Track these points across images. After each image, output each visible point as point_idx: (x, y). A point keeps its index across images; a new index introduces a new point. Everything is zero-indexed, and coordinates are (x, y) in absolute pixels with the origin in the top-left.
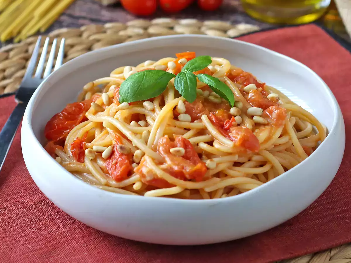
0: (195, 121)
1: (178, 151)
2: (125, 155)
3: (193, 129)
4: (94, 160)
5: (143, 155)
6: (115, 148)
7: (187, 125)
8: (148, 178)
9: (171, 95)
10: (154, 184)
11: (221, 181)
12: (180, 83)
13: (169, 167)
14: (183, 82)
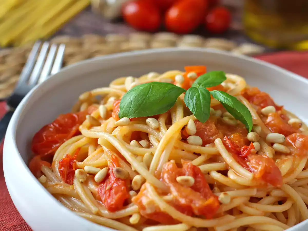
0: (207, 145)
1: (187, 181)
2: (122, 180)
3: (204, 154)
4: (84, 183)
5: (144, 181)
6: (111, 171)
8: (149, 211)
9: (180, 112)
10: (155, 218)
11: (235, 219)
12: (192, 99)
13: (175, 200)
14: (195, 98)
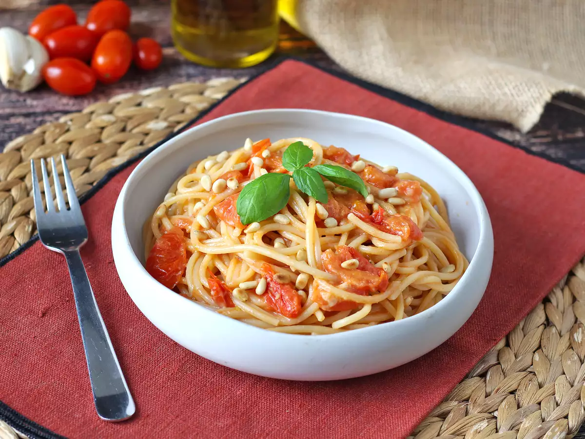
0: (342, 223)
1: (353, 264)
2: (287, 284)
3: (344, 232)
4: (248, 301)
5: (311, 278)
6: (269, 280)
7: (337, 230)
8: (331, 304)
9: (301, 200)
12: (306, 183)
13: (350, 285)
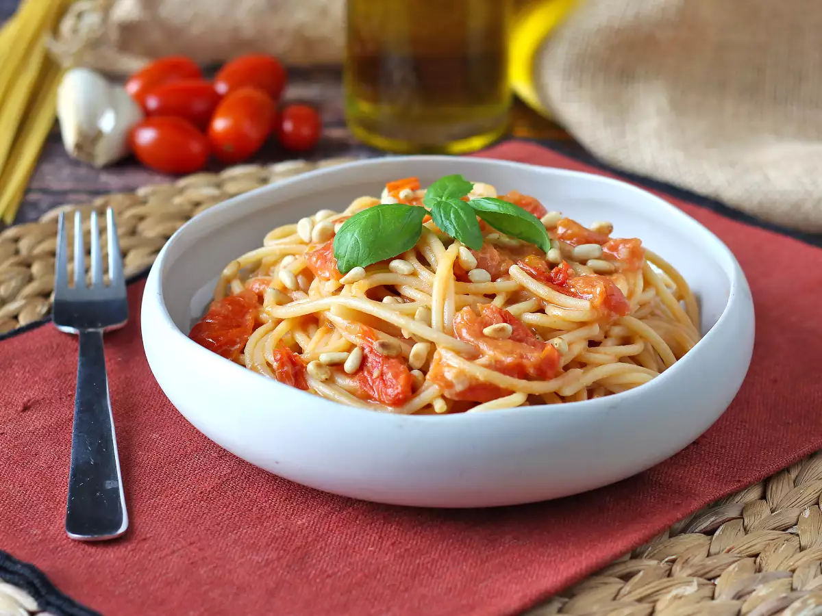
0: (499, 280)
1: (502, 330)
2: (394, 357)
3: (500, 293)
4: (330, 380)
5: (433, 347)
7: (489, 287)
8: (459, 388)
10: (471, 398)
11: (584, 373)
12: (448, 218)
13: (493, 361)
14: (452, 216)
